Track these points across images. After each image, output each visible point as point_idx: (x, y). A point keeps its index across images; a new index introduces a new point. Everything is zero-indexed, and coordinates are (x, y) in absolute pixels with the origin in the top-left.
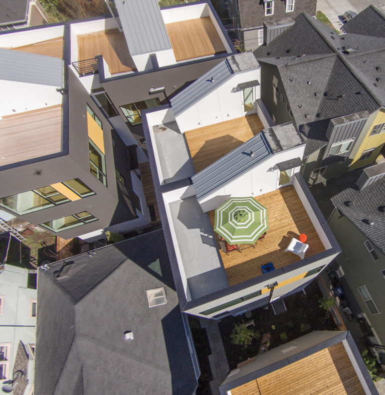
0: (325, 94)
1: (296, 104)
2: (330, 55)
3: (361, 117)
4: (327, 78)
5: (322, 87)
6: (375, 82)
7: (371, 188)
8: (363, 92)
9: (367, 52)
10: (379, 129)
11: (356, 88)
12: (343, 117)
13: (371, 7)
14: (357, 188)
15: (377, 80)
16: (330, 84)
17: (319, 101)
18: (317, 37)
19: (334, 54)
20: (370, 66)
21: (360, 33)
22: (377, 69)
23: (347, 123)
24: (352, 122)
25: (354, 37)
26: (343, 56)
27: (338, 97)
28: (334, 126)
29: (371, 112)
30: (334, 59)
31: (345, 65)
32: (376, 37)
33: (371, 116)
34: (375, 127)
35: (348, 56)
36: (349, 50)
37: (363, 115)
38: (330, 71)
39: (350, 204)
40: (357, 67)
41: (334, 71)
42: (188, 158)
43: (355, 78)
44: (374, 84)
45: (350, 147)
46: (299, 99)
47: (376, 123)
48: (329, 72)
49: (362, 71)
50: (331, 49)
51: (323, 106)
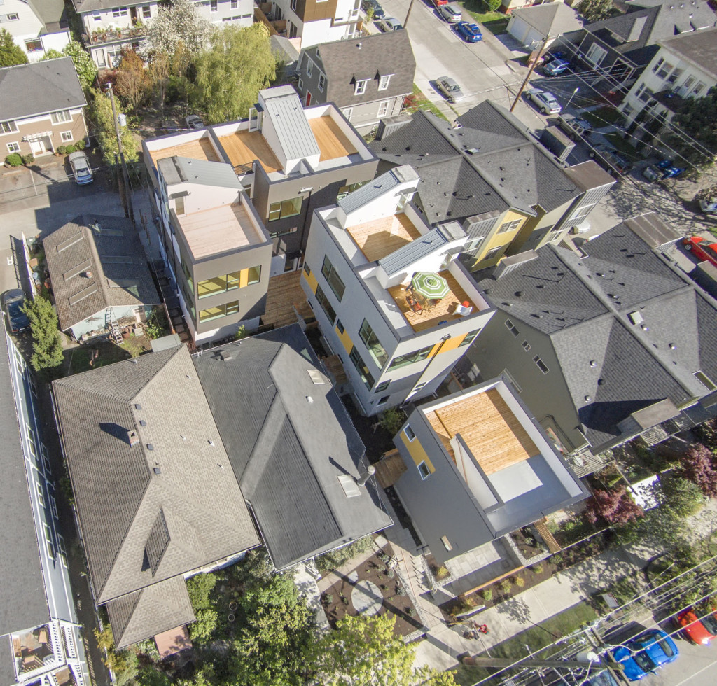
0: (454, 194)
1: (428, 203)
2: (457, 157)
3: (493, 216)
4: (455, 179)
5: (451, 188)
6: (501, 182)
7: (507, 277)
8: (493, 193)
9: (490, 153)
10: (506, 228)
11: (485, 189)
12: (477, 216)
13: (487, 101)
14: (494, 278)
15: (502, 179)
16: (458, 185)
17: (449, 201)
18: (439, 137)
19: (460, 156)
20: (494, 167)
21: (478, 128)
22: (501, 169)
23: (481, 221)
24: (486, 221)
25: (472, 133)
26: (468, 157)
27: (469, 197)
28: (470, 224)
29: (501, 211)
30: (460, 160)
31: (472, 167)
32: (495, 134)
33: (502, 215)
34: (503, 226)
35: (473, 157)
36: (471, 150)
37: (495, 215)
38: (457, 172)
39: (489, 292)
40: (482, 167)
41: (461, 171)
42: (356, 250)
43: (484, 180)
44: (501, 185)
45: (479, 244)
46: (430, 199)
47: (505, 221)
48: (456, 174)
49: (487, 171)
50: (455, 151)
51: (453, 205)
